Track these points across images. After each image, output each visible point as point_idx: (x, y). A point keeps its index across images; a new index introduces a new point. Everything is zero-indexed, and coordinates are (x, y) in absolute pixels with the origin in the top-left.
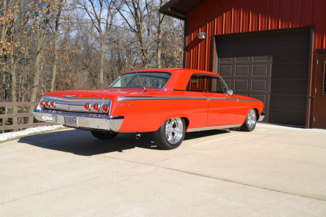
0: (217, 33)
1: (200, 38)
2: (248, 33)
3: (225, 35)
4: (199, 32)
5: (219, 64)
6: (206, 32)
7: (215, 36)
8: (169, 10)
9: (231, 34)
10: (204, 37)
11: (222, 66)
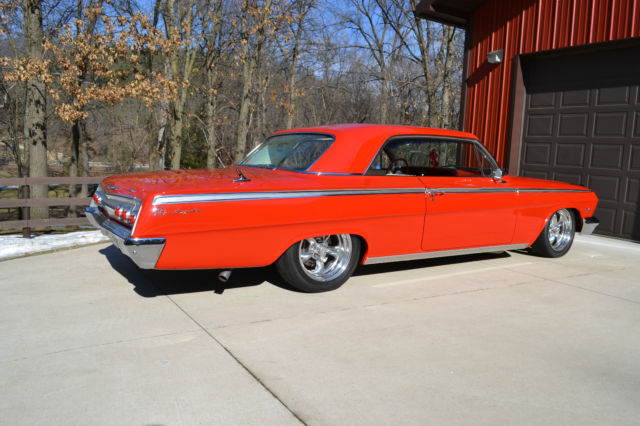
0: (524, 50)
1: (490, 61)
2: (588, 46)
3: (541, 53)
4: (490, 50)
5: (528, 112)
6: (504, 48)
7: (521, 56)
8: (431, 9)
9: (552, 51)
10: (498, 59)
11: (534, 117)
